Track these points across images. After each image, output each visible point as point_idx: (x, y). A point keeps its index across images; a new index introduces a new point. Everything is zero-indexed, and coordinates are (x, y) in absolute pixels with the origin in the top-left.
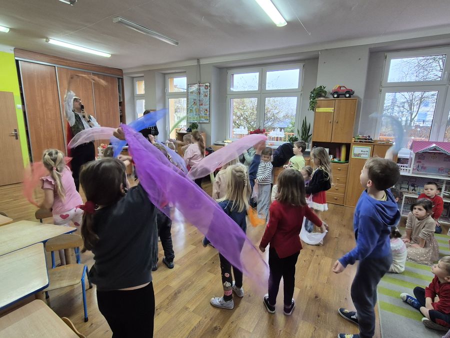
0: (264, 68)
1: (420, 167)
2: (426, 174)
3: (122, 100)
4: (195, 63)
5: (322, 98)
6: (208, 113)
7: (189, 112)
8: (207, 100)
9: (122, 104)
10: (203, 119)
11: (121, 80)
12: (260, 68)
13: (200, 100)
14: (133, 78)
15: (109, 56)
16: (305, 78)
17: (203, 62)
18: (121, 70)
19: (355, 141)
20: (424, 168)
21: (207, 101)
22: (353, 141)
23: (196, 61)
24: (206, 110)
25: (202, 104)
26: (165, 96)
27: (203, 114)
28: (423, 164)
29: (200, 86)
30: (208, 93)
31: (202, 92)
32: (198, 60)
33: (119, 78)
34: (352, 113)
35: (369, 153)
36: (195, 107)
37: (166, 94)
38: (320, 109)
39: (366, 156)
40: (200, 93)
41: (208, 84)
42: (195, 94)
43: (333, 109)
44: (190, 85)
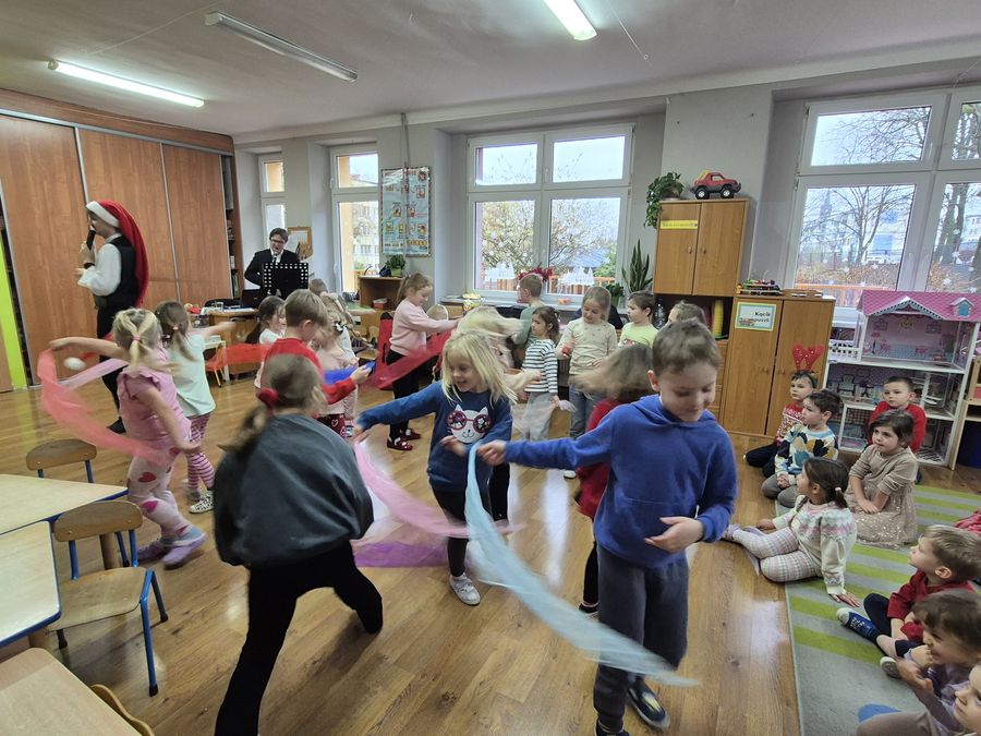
0: (549, 134)
1: (878, 347)
2: (889, 361)
3: (232, 207)
4: (395, 122)
5: (672, 200)
6: (427, 235)
7: (384, 231)
8: (423, 205)
9: (232, 215)
10: (416, 248)
11: (229, 161)
12: (539, 135)
13: (408, 205)
14: (257, 155)
15: (200, 104)
16: (638, 157)
17: (413, 120)
18: (228, 138)
19: (742, 293)
20: (885, 348)
21: (425, 208)
22: (738, 292)
23: (399, 117)
24: (423, 227)
25: (413, 215)
26: (330, 197)
27: (414, 236)
28: (884, 340)
29: (407, 173)
30: (427, 188)
31: (411, 186)
32: (403, 115)
33: (224, 157)
34: (737, 232)
35: (772, 319)
36: (397, 221)
37: (333, 192)
38: (669, 222)
39: (767, 325)
40: (407, 189)
41: (425, 170)
42: (398, 193)
43: (695, 222)
44: (386, 171)
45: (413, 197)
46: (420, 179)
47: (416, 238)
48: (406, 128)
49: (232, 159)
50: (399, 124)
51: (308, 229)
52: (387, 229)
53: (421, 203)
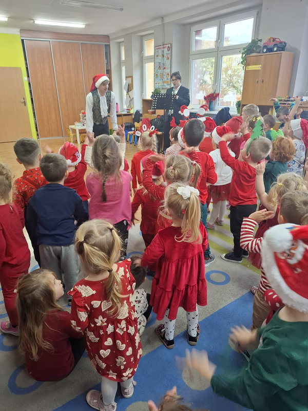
0: (222, 20)
3: (109, 68)
4: (159, 22)
5: (254, 54)
10: (165, 84)
11: (108, 47)
12: (217, 21)
13: (163, 64)
15: (83, 26)
17: (166, 20)
18: (107, 37)
21: (169, 64)
23: (161, 20)
24: (168, 74)
25: (165, 68)
26: (142, 60)
29: (164, 48)
30: (170, 55)
31: (165, 55)
32: (162, 18)
33: (106, 45)
36: (160, 71)
37: (144, 58)
38: (250, 66)
40: (163, 56)
41: (169, 45)
42: (160, 58)
43: (260, 66)
44: (157, 47)
45: (165, 58)
46: (168, 50)
47: (166, 80)
48: (163, 24)
49: (109, 45)
50: (161, 23)
51: (132, 77)
52: (156, 76)
53: (168, 62)
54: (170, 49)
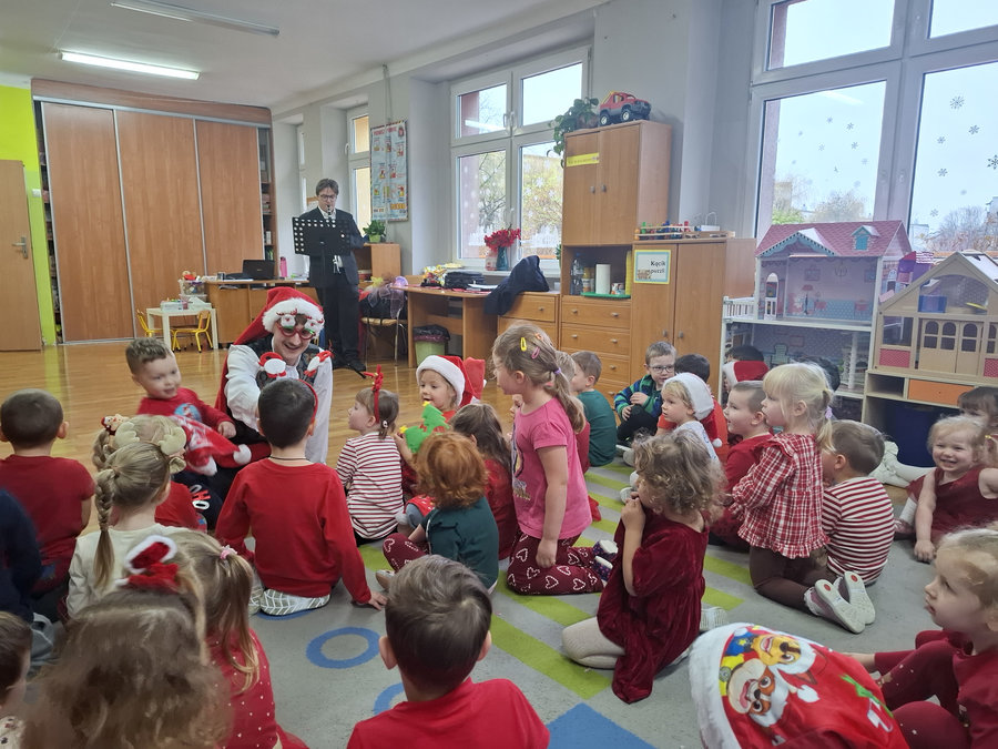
0: (517, 70)
1: (811, 304)
3: (268, 182)
4: (376, 76)
6: (405, 197)
8: (402, 164)
9: (267, 188)
10: (397, 212)
11: (266, 133)
13: (390, 166)
15: (195, 76)
17: (395, 71)
18: (265, 111)
19: (641, 238)
20: (820, 305)
21: (403, 167)
22: (637, 238)
23: (381, 70)
24: (402, 189)
25: (394, 176)
27: (396, 199)
28: (818, 295)
29: (390, 130)
30: (405, 145)
31: (394, 146)
32: (385, 67)
33: (261, 129)
35: (667, 268)
36: (383, 183)
37: (350, 158)
38: (576, 158)
39: (662, 277)
40: (390, 148)
41: (403, 125)
42: (383, 152)
43: (597, 155)
44: (375, 130)
45: (395, 154)
46: (401, 136)
47: (397, 201)
48: (388, 80)
49: (269, 130)
50: (382, 78)
52: (375, 192)
53: (400, 162)
54: (403, 132)
